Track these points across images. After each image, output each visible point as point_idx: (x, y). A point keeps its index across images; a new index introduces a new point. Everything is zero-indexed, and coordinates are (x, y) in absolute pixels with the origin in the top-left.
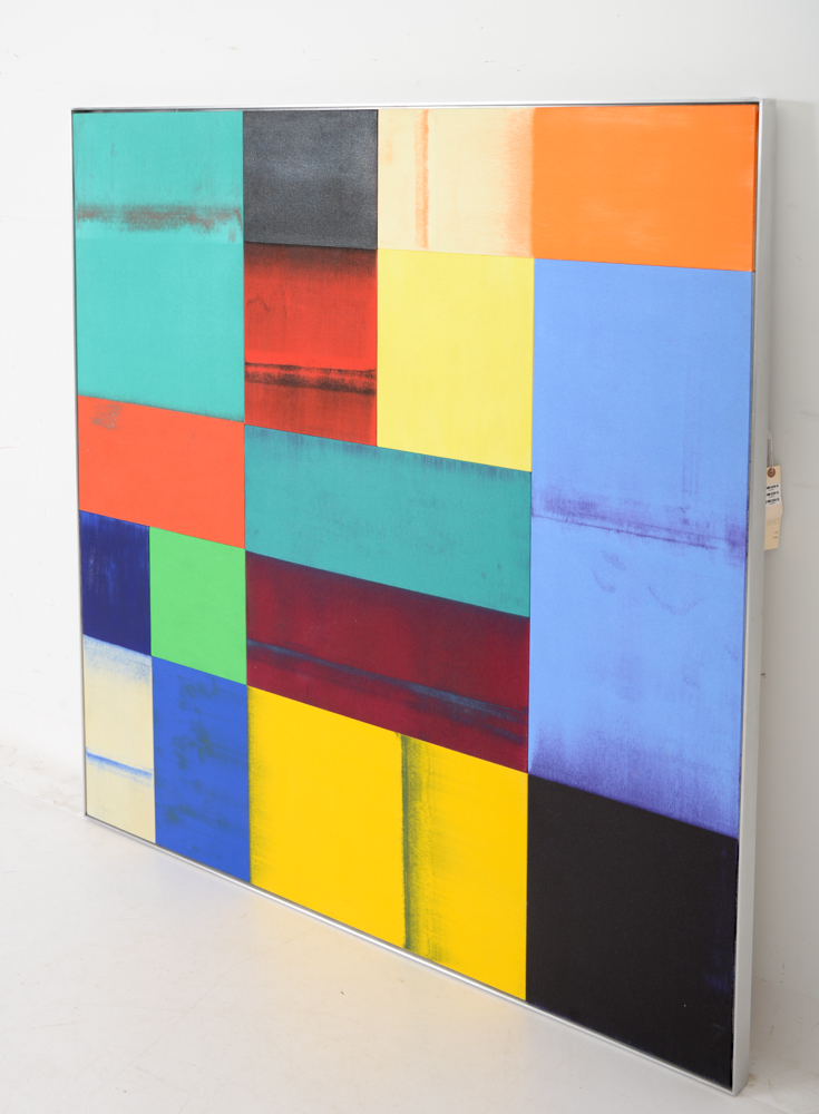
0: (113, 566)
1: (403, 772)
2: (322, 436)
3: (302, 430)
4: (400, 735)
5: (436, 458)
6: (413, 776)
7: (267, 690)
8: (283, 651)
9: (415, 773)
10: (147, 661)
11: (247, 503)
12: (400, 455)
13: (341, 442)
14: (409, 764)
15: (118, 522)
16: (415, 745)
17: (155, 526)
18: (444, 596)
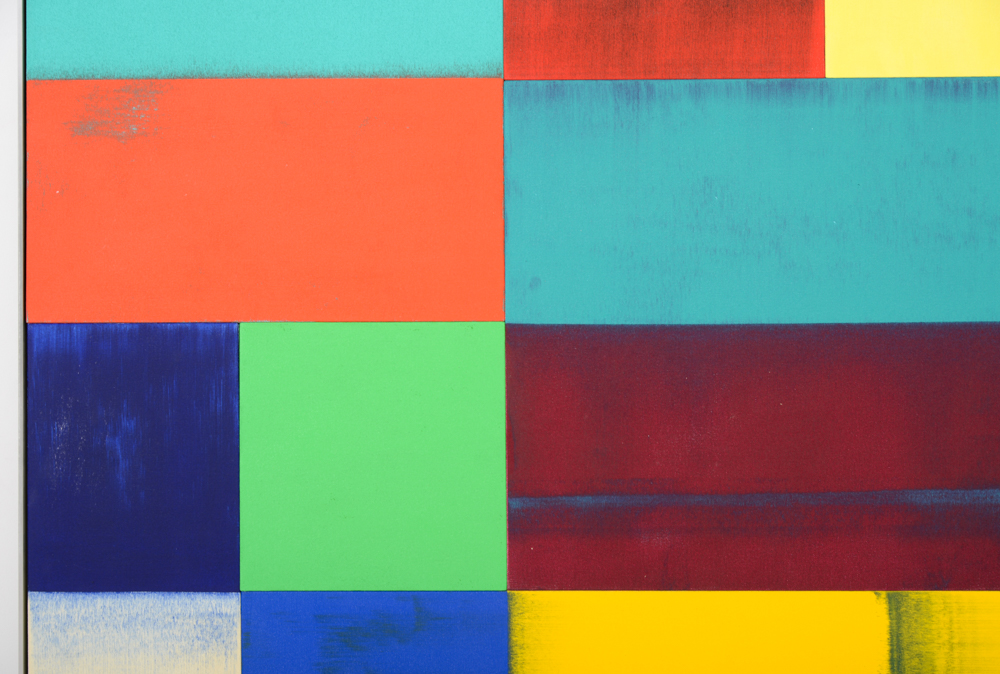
0: (129, 424)
1: (892, 661)
2: (697, 75)
3: (651, 72)
4: (883, 594)
5: (946, 80)
6: (915, 662)
7: (561, 588)
8: (604, 500)
9: (919, 656)
10: (229, 606)
11: (510, 229)
12: (876, 88)
13: (743, 82)
14: (906, 639)
15: (145, 329)
16: (917, 606)
17: (256, 316)
18: (977, 319)
